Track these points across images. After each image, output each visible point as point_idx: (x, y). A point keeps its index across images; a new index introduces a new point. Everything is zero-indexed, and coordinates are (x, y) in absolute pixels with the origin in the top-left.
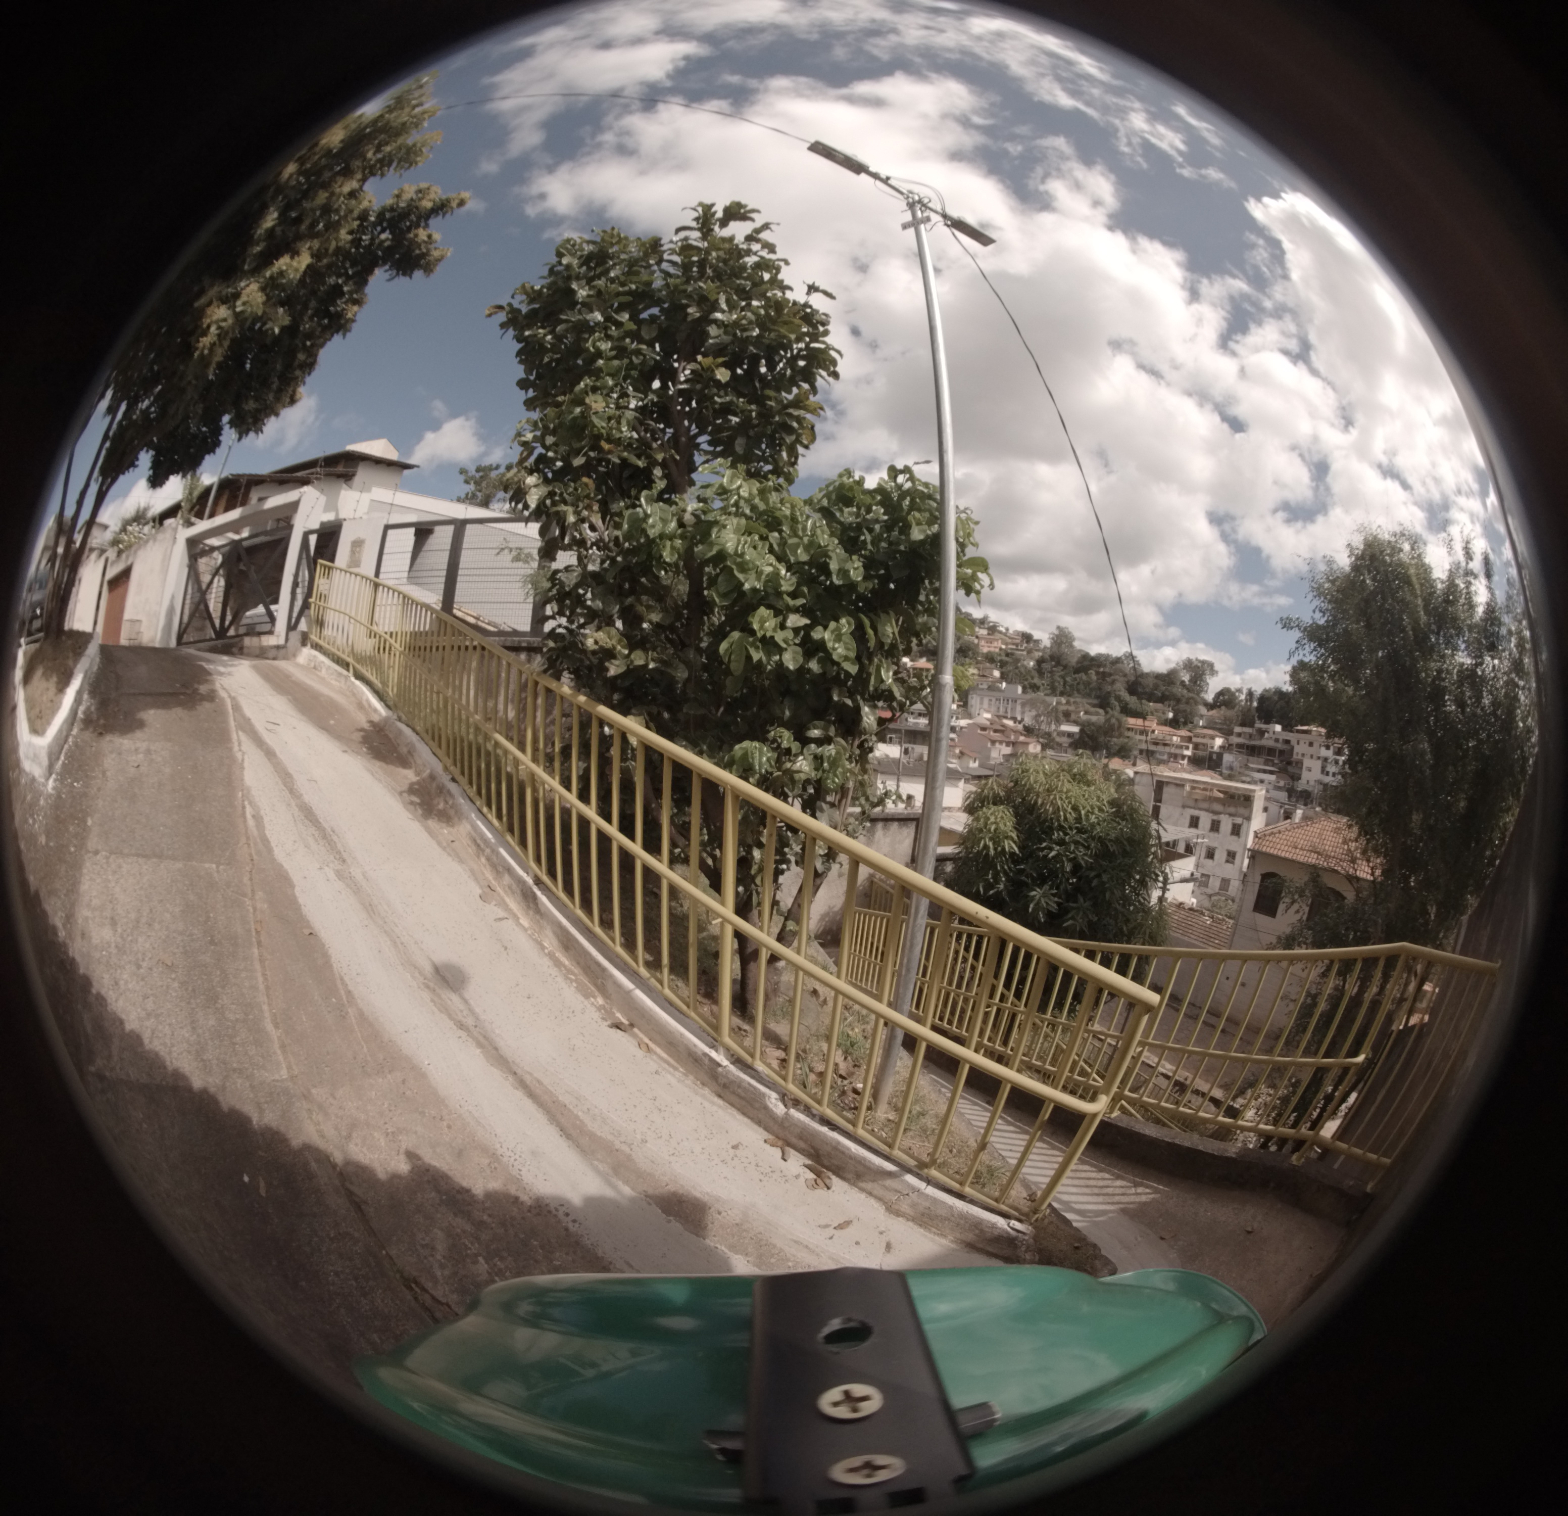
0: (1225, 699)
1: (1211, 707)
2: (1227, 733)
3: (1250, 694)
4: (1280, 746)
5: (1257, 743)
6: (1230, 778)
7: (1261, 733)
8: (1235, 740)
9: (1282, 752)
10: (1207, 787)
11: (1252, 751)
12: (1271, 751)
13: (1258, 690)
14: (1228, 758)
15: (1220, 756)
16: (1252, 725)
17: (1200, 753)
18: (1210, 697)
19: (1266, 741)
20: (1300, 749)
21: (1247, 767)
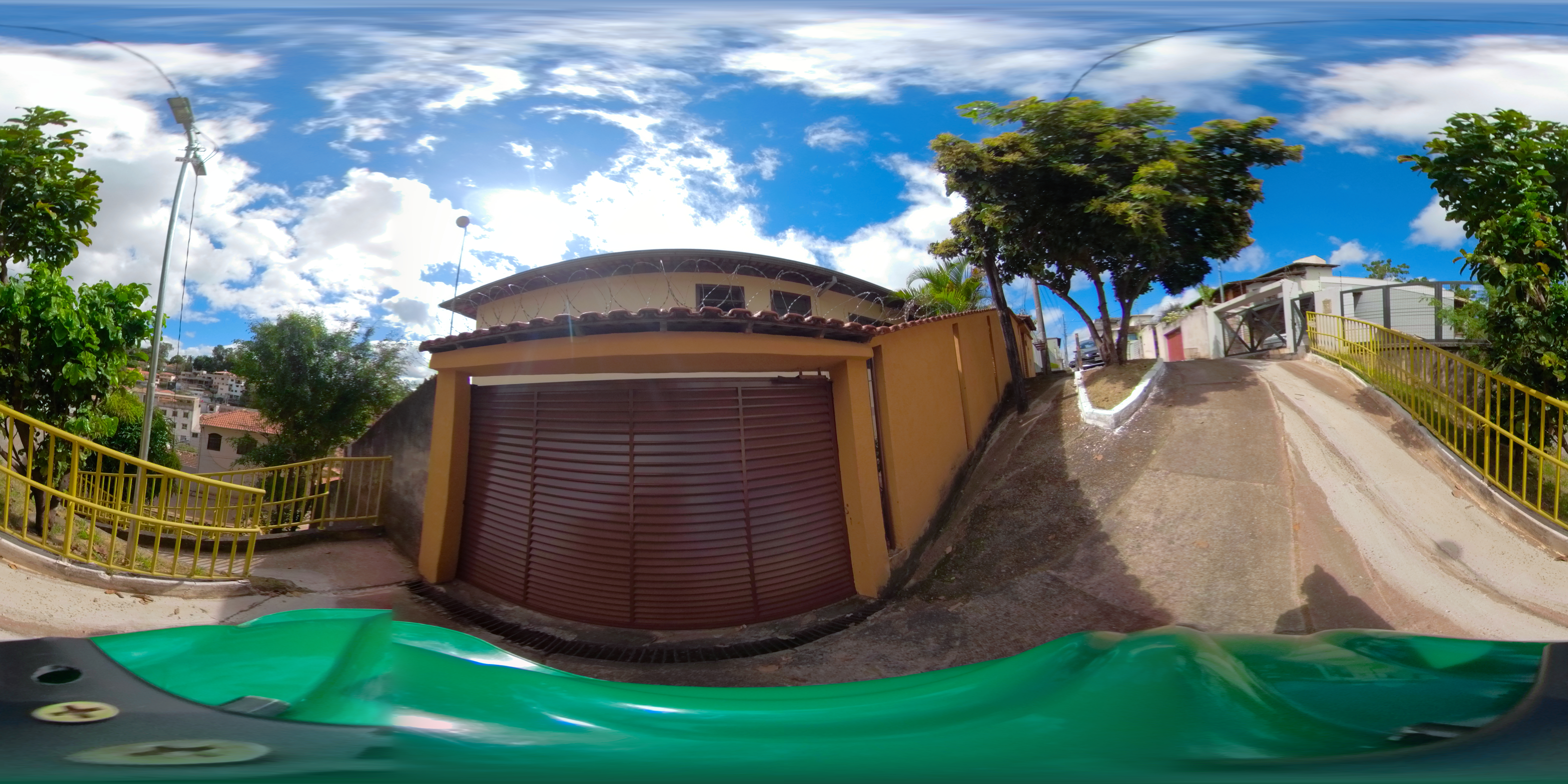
0: (177, 360)
1: (170, 363)
2: (177, 374)
3: (190, 358)
4: (205, 380)
5: (193, 378)
6: (179, 393)
7: (196, 374)
8: (181, 377)
9: (206, 382)
10: (168, 397)
11: (191, 381)
12: (201, 382)
13: (195, 356)
14: (178, 385)
15: (174, 384)
16: (191, 371)
17: (163, 383)
18: (169, 359)
19: (198, 378)
20: (215, 382)
21: (188, 388)
